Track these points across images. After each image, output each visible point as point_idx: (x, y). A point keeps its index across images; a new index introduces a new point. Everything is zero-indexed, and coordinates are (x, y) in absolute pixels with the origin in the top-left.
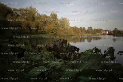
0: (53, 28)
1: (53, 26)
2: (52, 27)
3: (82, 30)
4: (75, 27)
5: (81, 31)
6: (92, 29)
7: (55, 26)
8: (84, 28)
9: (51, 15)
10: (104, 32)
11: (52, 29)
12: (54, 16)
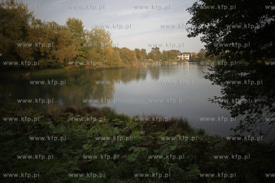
0: (77, 53)
1: (75, 50)
2: (73, 50)
3: (140, 54)
4: (125, 48)
5: (138, 57)
6: (159, 52)
7: (80, 48)
8: (144, 51)
9: (68, 23)
10: (182, 57)
11: (75, 56)
12: (76, 26)
